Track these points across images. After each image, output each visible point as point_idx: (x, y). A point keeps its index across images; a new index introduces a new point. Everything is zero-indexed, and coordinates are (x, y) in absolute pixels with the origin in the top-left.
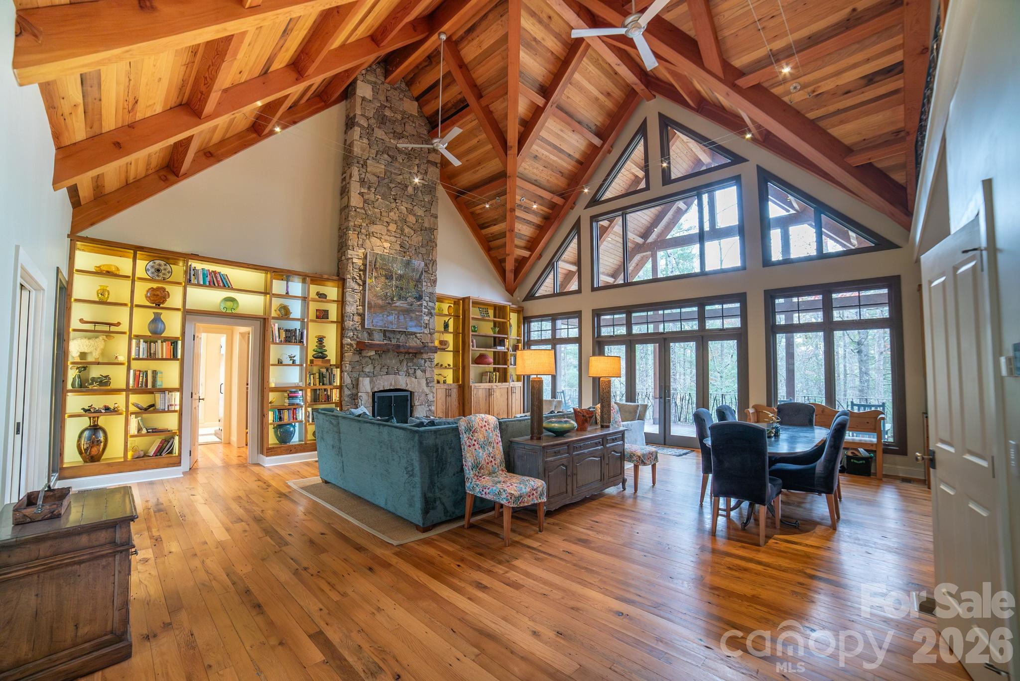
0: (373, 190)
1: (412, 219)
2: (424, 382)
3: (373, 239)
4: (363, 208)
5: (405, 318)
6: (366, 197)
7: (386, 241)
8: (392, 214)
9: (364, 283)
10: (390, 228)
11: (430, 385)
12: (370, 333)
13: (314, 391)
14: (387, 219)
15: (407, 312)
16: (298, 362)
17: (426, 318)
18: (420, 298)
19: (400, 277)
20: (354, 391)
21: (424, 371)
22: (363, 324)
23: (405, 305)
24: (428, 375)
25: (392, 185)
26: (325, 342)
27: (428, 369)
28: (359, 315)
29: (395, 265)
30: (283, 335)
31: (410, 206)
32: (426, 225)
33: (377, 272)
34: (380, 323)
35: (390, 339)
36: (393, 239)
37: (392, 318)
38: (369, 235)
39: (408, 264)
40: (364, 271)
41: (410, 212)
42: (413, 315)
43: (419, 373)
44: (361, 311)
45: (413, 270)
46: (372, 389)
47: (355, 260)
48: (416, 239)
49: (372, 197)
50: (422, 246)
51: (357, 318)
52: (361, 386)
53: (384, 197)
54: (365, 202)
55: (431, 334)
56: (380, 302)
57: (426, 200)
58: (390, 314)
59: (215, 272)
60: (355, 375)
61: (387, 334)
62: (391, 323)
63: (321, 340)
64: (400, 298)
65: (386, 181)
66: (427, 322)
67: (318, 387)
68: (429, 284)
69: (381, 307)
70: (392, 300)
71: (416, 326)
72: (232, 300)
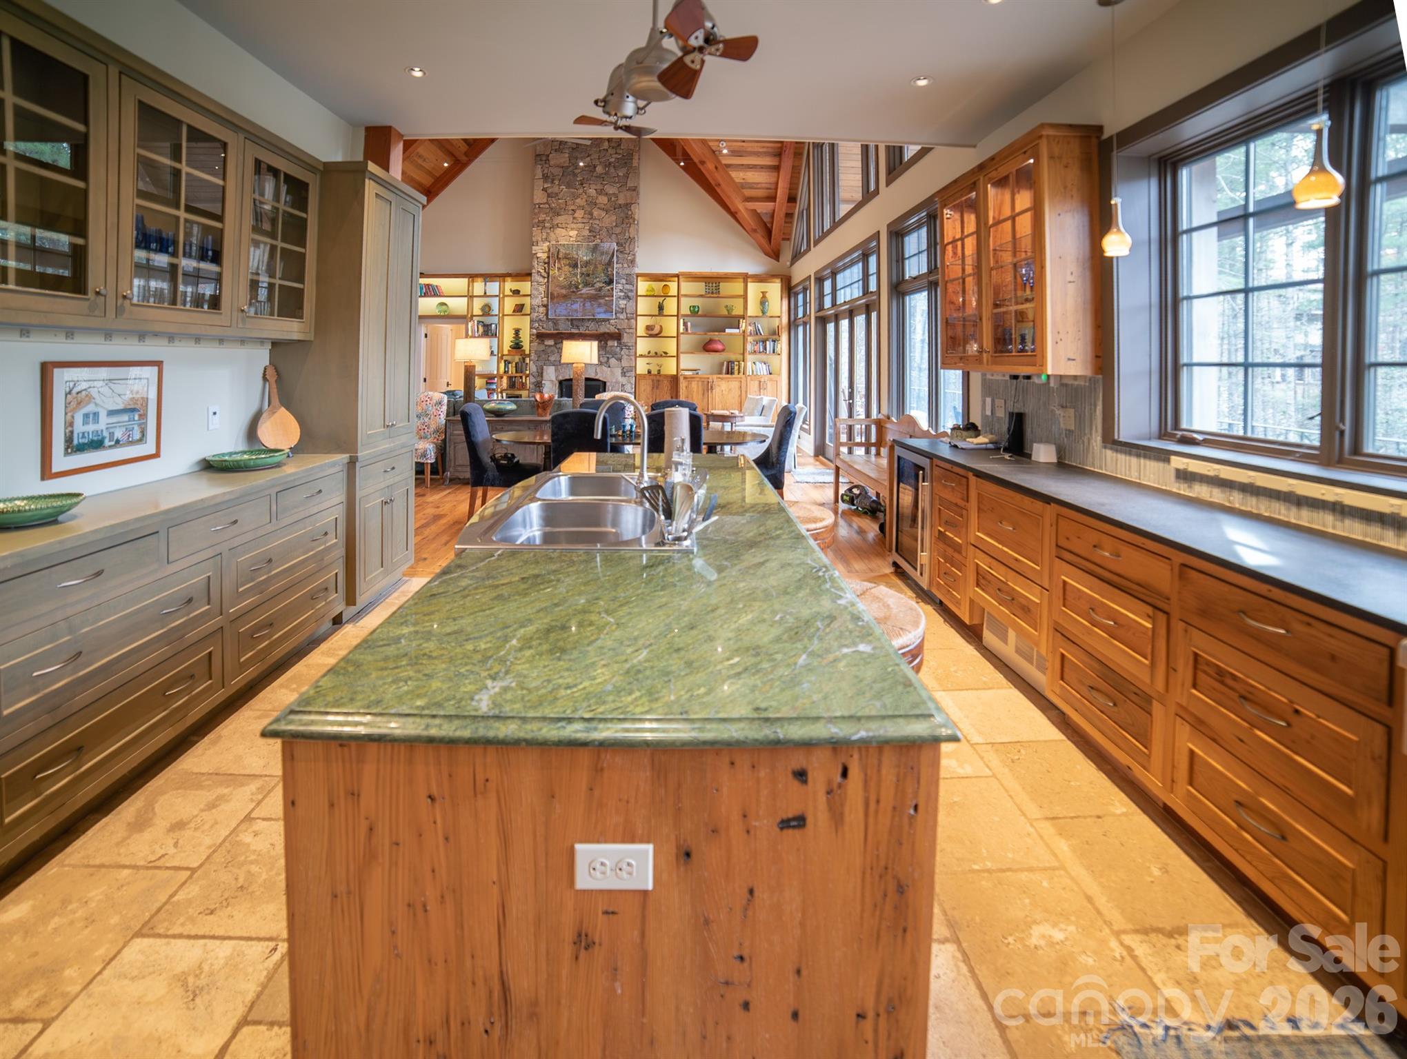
0: (557, 182)
1: (603, 200)
2: (618, 371)
3: (558, 231)
4: (547, 203)
5: (592, 305)
6: (549, 191)
7: (572, 229)
8: (578, 201)
9: (548, 274)
10: (576, 215)
11: (627, 374)
12: (555, 322)
13: (510, 378)
14: (573, 207)
15: (594, 298)
16: (496, 353)
17: (623, 303)
18: (611, 282)
19: (587, 263)
20: (539, 379)
21: (620, 360)
22: (547, 314)
23: (593, 292)
24: (625, 363)
25: (576, 171)
26: (521, 333)
27: (625, 357)
28: (544, 306)
29: (580, 253)
30: (481, 329)
31: (599, 187)
32: (621, 201)
33: (559, 262)
34: (564, 312)
35: (578, 327)
36: (581, 226)
37: (576, 306)
38: (552, 228)
39: (595, 249)
40: (548, 263)
41: (601, 192)
42: (602, 301)
43: (613, 361)
44: (545, 303)
45: (602, 254)
46: (557, 377)
47: (539, 255)
48: (609, 220)
49: (556, 189)
50: (616, 226)
51: (542, 309)
52: (545, 374)
53: (568, 186)
54: (549, 196)
55: (628, 319)
56: (564, 291)
57: (621, 174)
58: (575, 302)
59: (428, 285)
60: (540, 363)
61: (575, 323)
62: (576, 311)
63: (517, 332)
64: (586, 284)
65: (571, 169)
66: (623, 306)
67: (515, 374)
68: (625, 265)
69: (565, 296)
70: (577, 288)
71: (605, 312)
72: (443, 304)
